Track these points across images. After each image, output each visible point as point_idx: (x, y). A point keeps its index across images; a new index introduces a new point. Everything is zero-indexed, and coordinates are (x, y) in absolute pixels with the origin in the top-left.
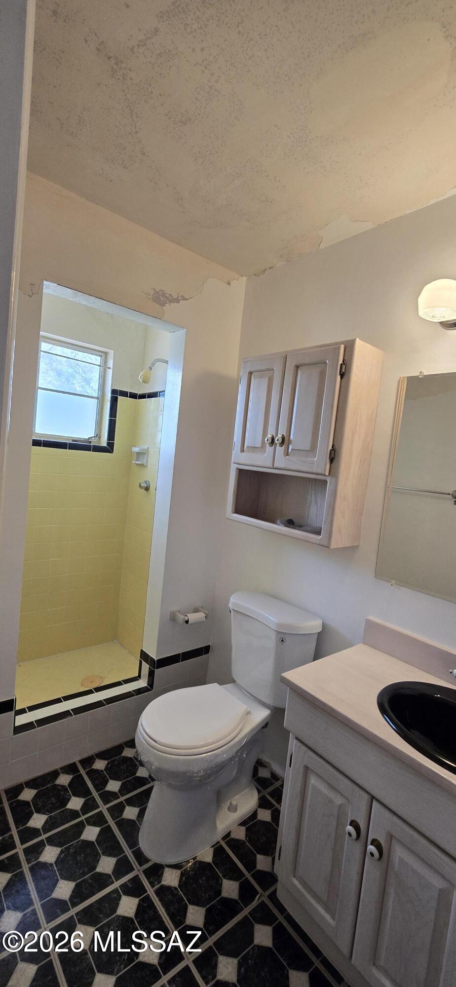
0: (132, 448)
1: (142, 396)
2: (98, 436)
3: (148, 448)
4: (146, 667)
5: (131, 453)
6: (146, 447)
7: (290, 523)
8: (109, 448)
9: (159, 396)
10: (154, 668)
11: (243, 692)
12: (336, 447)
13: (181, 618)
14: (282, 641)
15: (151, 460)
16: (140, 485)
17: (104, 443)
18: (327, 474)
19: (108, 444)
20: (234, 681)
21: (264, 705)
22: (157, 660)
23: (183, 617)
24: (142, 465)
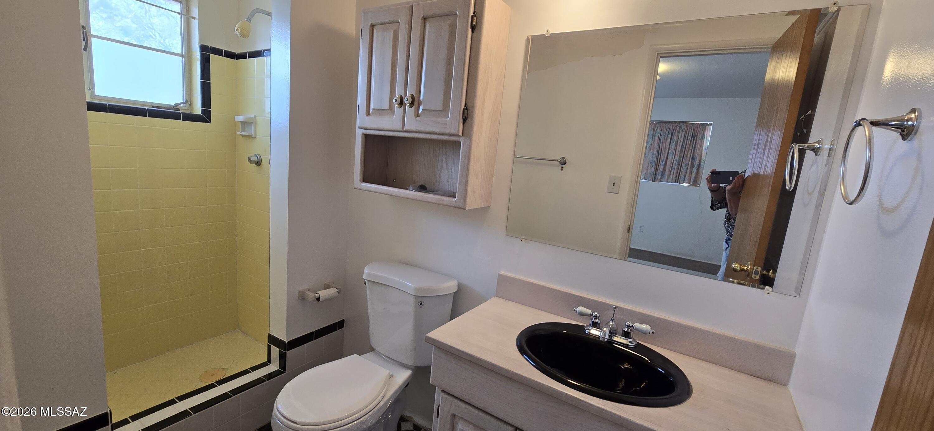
0: (235, 116)
1: (242, 56)
2: (189, 101)
3: (255, 117)
4: (276, 351)
5: (236, 122)
6: (253, 116)
7: (423, 188)
8: (206, 117)
9: (264, 56)
10: (285, 350)
11: (383, 357)
12: (469, 106)
13: (311, 296)
14: (421, 304)
15: (260, 131)
16: (249, 160)
17: (198, 109)
18: (461, 134)
19: (203, 111)
20: (372, 350)
21: (405, 366)
22: (287, 342)
23: (313, 295)
24: (249, 137)
